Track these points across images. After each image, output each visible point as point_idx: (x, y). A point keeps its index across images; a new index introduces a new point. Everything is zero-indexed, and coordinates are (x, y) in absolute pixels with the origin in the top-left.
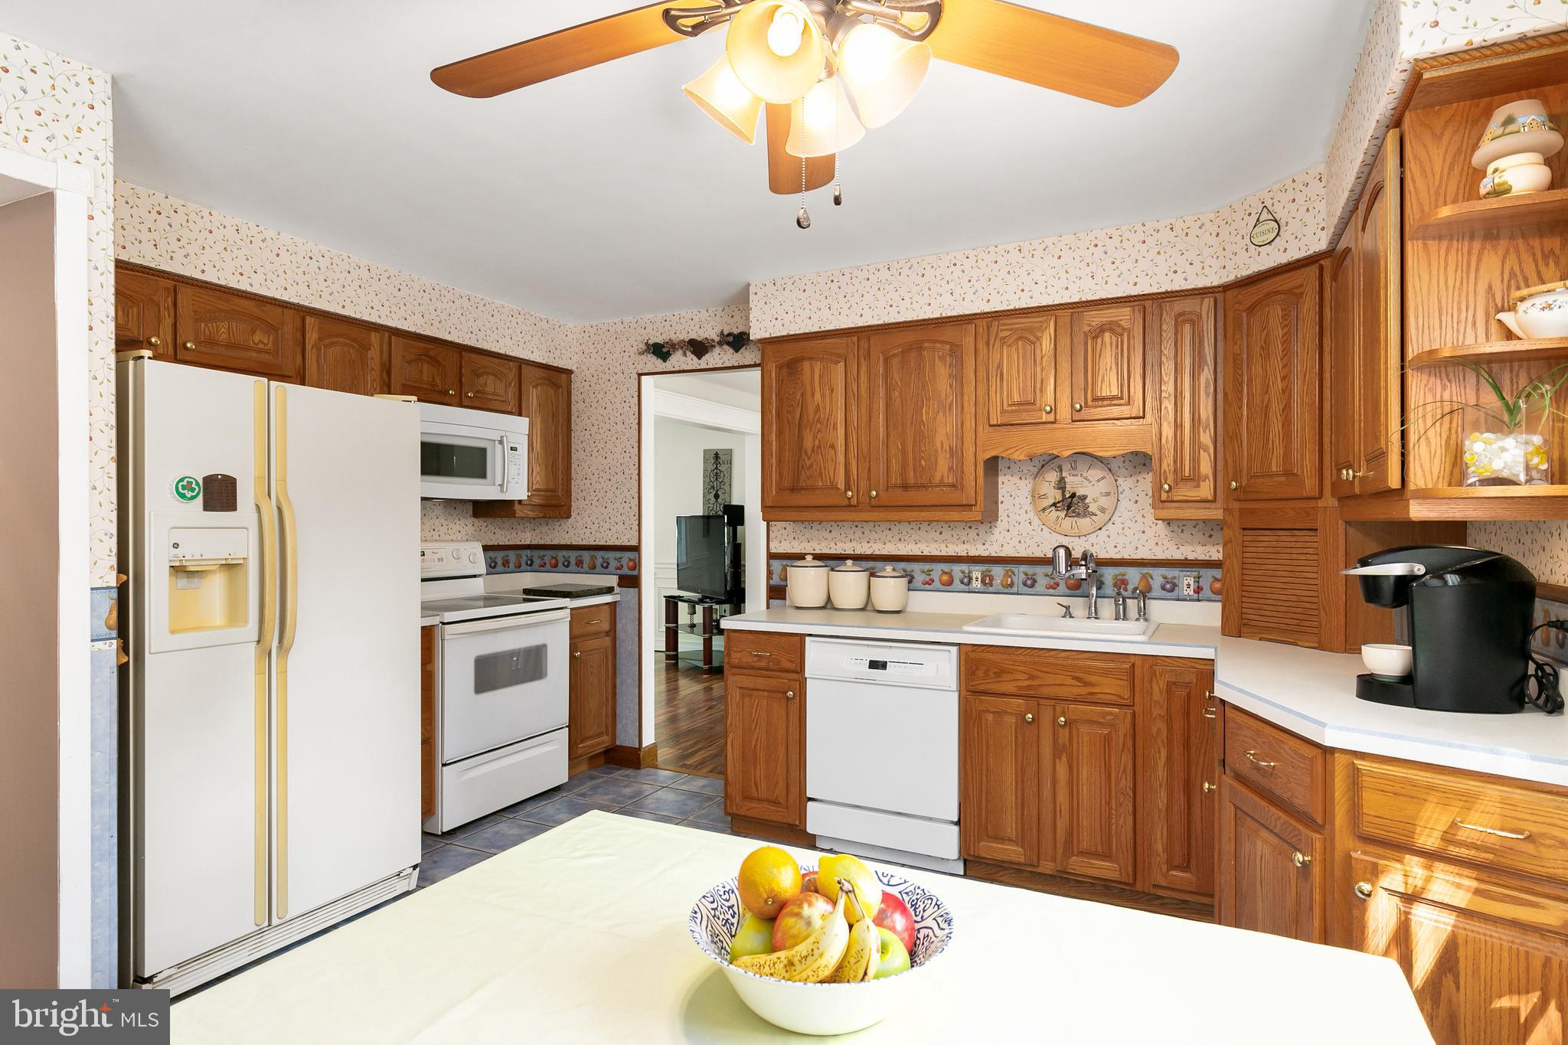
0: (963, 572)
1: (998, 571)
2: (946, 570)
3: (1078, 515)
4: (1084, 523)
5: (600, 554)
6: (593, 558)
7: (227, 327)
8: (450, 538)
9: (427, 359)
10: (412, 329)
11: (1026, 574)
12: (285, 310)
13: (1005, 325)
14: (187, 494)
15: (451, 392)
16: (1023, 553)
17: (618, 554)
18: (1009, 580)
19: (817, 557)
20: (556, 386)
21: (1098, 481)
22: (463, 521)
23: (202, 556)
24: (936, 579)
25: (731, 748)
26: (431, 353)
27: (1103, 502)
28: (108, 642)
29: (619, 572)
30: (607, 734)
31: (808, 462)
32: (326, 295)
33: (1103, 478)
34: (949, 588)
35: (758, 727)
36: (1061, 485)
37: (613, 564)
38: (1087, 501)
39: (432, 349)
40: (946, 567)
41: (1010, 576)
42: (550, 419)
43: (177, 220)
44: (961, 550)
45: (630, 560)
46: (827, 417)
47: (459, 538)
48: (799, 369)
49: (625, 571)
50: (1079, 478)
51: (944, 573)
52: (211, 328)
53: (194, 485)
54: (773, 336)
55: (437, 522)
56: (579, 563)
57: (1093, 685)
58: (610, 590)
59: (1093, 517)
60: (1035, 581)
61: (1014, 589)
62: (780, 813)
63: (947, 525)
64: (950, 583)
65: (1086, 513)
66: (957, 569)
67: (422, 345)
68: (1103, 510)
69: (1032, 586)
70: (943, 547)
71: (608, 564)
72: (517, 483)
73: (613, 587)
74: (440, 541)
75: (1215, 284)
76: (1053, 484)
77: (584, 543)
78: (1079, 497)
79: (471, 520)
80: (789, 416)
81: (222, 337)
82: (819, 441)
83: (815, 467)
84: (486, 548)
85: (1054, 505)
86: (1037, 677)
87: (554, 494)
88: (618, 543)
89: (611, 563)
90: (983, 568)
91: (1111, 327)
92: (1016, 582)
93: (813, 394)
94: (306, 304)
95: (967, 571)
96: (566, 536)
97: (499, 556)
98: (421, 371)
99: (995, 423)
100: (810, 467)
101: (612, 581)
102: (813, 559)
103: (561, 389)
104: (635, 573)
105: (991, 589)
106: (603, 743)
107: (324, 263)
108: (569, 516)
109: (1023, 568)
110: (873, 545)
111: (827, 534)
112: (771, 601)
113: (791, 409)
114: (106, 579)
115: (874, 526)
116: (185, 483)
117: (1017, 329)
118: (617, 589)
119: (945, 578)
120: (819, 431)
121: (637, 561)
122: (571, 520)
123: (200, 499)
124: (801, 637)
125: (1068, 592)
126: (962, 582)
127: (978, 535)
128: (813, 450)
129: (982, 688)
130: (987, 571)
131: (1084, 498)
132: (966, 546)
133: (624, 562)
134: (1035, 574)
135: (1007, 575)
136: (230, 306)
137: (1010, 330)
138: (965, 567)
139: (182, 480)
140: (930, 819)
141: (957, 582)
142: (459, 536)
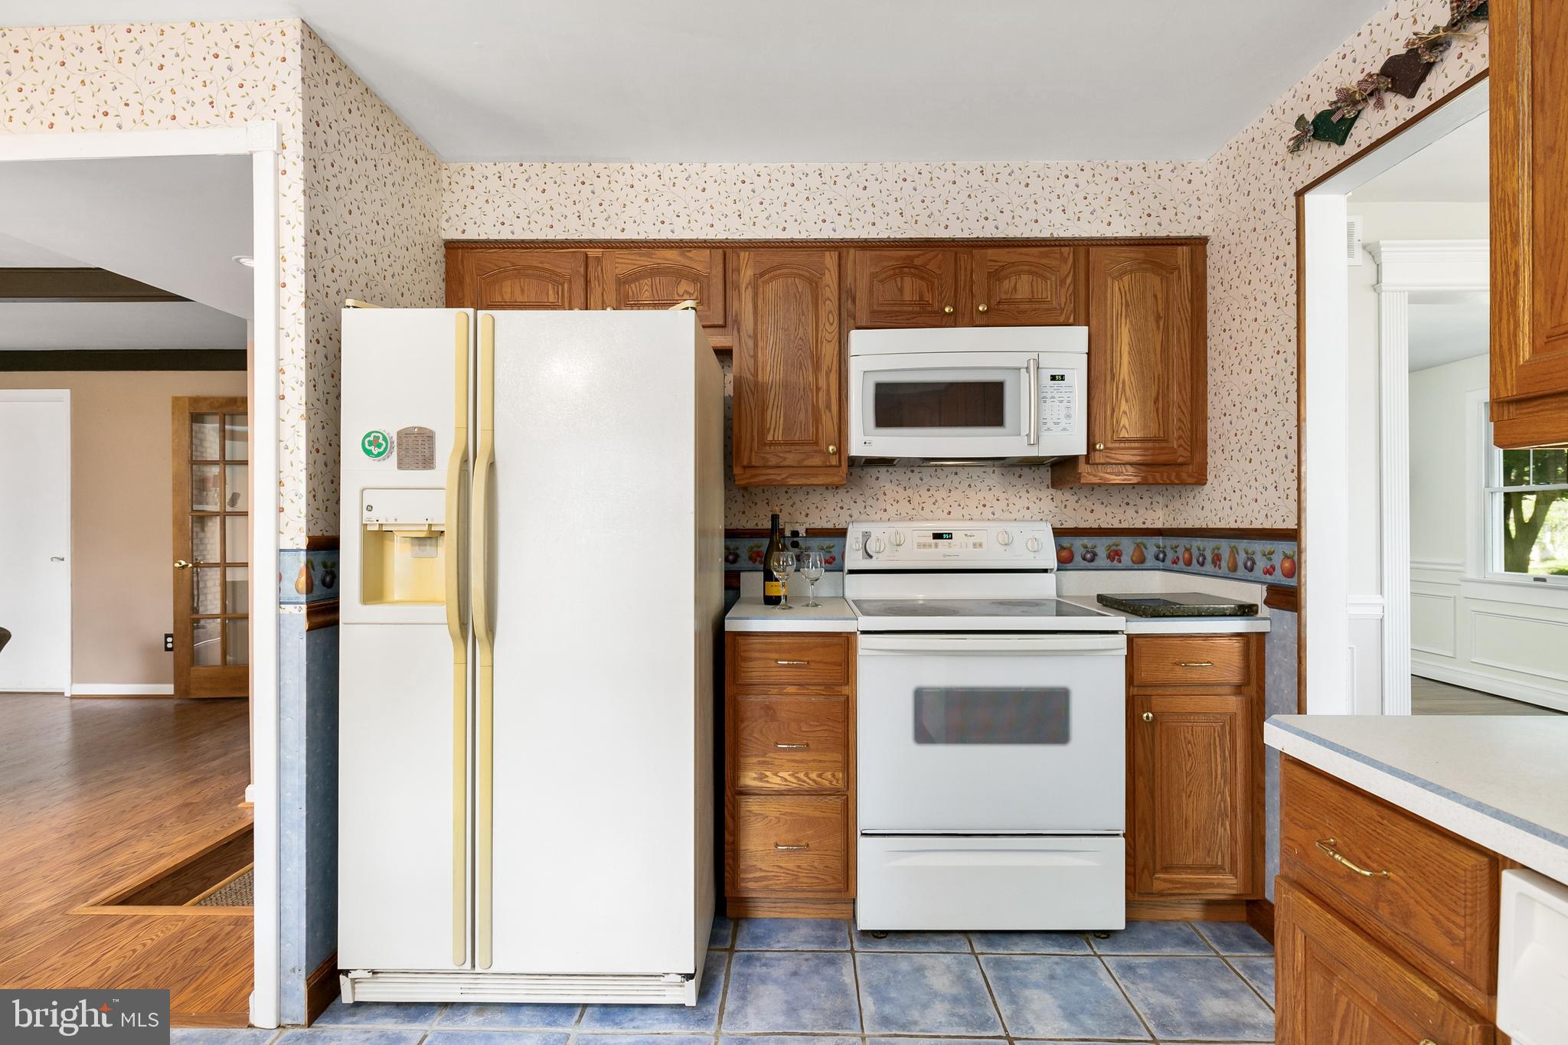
5: (1243, 545)
6: (1234, 551)
7: (649, 283)
8: (1013, 516)
9: (913, 270)
10: (884, 235)
12: (713, 251)
14: (373, 451)
15: (947, 310)
17: (1267, 546)
20: (1163, 269)
22: (1034, 494)
23: (396, 520)
26: (918, 262)
28: (298, 606)
29: (1269, 578)
30: (1233, 872)
32: (761, 221)
37: (1261, 564)
39: (918, 256)
42: (1152, 324)
43: (599, 184)
45: (1286, 557)
47: (1028, 517)
49: (1278, 578)
52: (634, 288)
53: (381, 441)
55: (990, 496)
56: (1217, 559)
58: (1246, 611)
67: (903, 253)
71: (1254, 563)
72: (1064, 429)
73: (1256, 605)
74: (993, 520)
77: (1222, 525)
79: (1046, 493)
81: (645, 296)
84: (1058, 533)
87: (1163, 445)
88: (1267, 525)
89: (1257, 563)
94: (736, 237)
96: (1201, 514)
97: (1078, 544)
98: (901, 290)
101: (1255, 594)
103: (1176, 273)
104: (1292, 582)
106: (1220, 885)
107: (759, 183)
108: (1201, 480)
114: (297, 540)
116: (371, 438)
118: (1264, 611)
121: (1296, 558)
122: (1208, 486)
123: (394, 457)
133: (1277, 560)
136: (653, 260)
139: (368, 435)
142: (1028, 514)
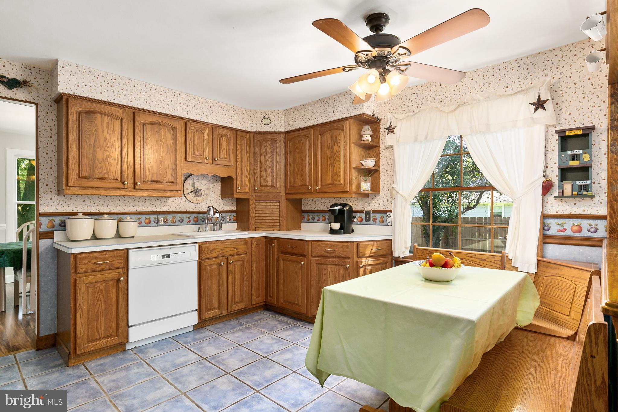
0: (155, 218)
1: (170, 217)
2: (147, 218)
3: (199, 196)
4: (201, 198)
11: (180, 218)
13: (193, 125)
16: (179, 210)
18: (174, 220)
19: (84, 214)
21: (205, 184)
24: (143, 222)
25: (79, 318)
27: (206, 192)
31: (100, 165)
33: (207, 184)
34: (149, 225)
35: (99, 302)
36: (193, 185)
38: (201, 191)
40: (147, 216)
41: (174, 219)
44: (154, 209)
46: (111, 144)
48: (94, 117)
50: (199, 183)
51: (147, 219)
54: (75, 94)
57: (238, 249)
59: (203, 197)
60: (183, 220)
61: (176, 224)
62: (114, 340)
63: (148, 199)
64: (149, 223)
65: (201, 195)
66: (153, 217)
68: (206, 194)
69: (182, 222)
70: (146, 208)
75: (250, 131)
76: (191, 185)
78: (199, 190)
80: (87, 139)
82: (107, 155)
83: (104, 168)
85: (192, 192)
86: (223, 250)
90: (164, 216)
91: (225, 136)
92: (176, 221)
93: (103, 132)
95: (157, 218)
99: (189, 160)
100: (100, 168)
102: (83, 215)
105: (167, 224)
109: (179, 215)
110: (110, 208)
111: (82, 202)
112: (40, 240)
113: (88, 136)
115: (111, 199)
117: (197, 128)
119: (147, 221)
120: (107, 151)
124: (127, 251)
125: (194, 223)
126: (155, 222)
127: (161, 203)
128: (103, 159)
129: (206, 257)
130: (165, 217)
131: (200, 190)
132: (157, 207)
134: (183, 218)
135: (173, 218)
137: (195, 127)
138: (156, 216)
140: (185, 313)
141: (152, 222)
